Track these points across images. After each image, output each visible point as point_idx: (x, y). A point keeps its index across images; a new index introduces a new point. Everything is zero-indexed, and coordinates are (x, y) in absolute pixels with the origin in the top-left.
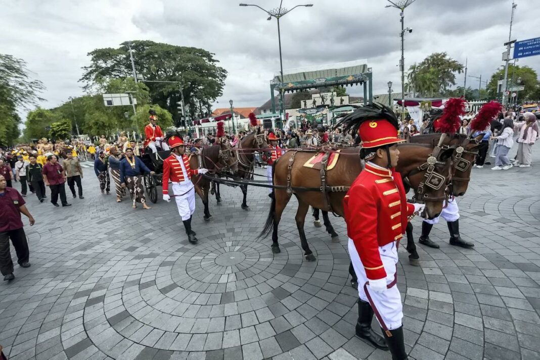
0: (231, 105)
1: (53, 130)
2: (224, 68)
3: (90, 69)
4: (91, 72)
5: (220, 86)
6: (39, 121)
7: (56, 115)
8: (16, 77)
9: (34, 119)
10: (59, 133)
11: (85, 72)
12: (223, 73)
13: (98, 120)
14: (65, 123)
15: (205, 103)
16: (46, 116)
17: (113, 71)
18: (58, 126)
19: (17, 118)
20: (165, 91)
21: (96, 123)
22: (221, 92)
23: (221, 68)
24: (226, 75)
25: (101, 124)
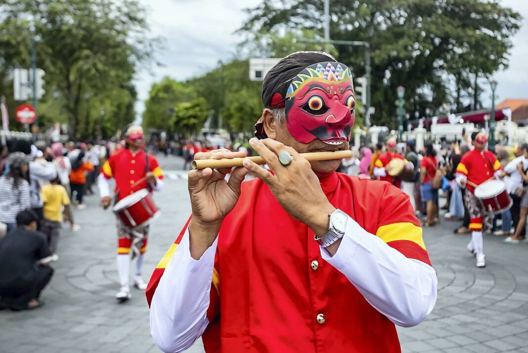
0: (493, 91)
1: (178, 117)
2: (514, 11)
3: (254, 13)
4: (257, 18)
5: (501, 48)
6: (163, 99)
7: (188, 90)
8: (138, 31)
9: (156, 94)
10: (185, 122)
11: (246, 17)
12: (513, 21)
13: (245, 103)
14: (196, 105)
15: (465, 84)
16: (173, 92)
17: (293, 15)
18: (187, 109)
19: (133, 93)
20: (379, 56)
21: (240, 109)
22: (504, 61)
23: (510, 10)
24: (519, 23)
25: (248, 110)
